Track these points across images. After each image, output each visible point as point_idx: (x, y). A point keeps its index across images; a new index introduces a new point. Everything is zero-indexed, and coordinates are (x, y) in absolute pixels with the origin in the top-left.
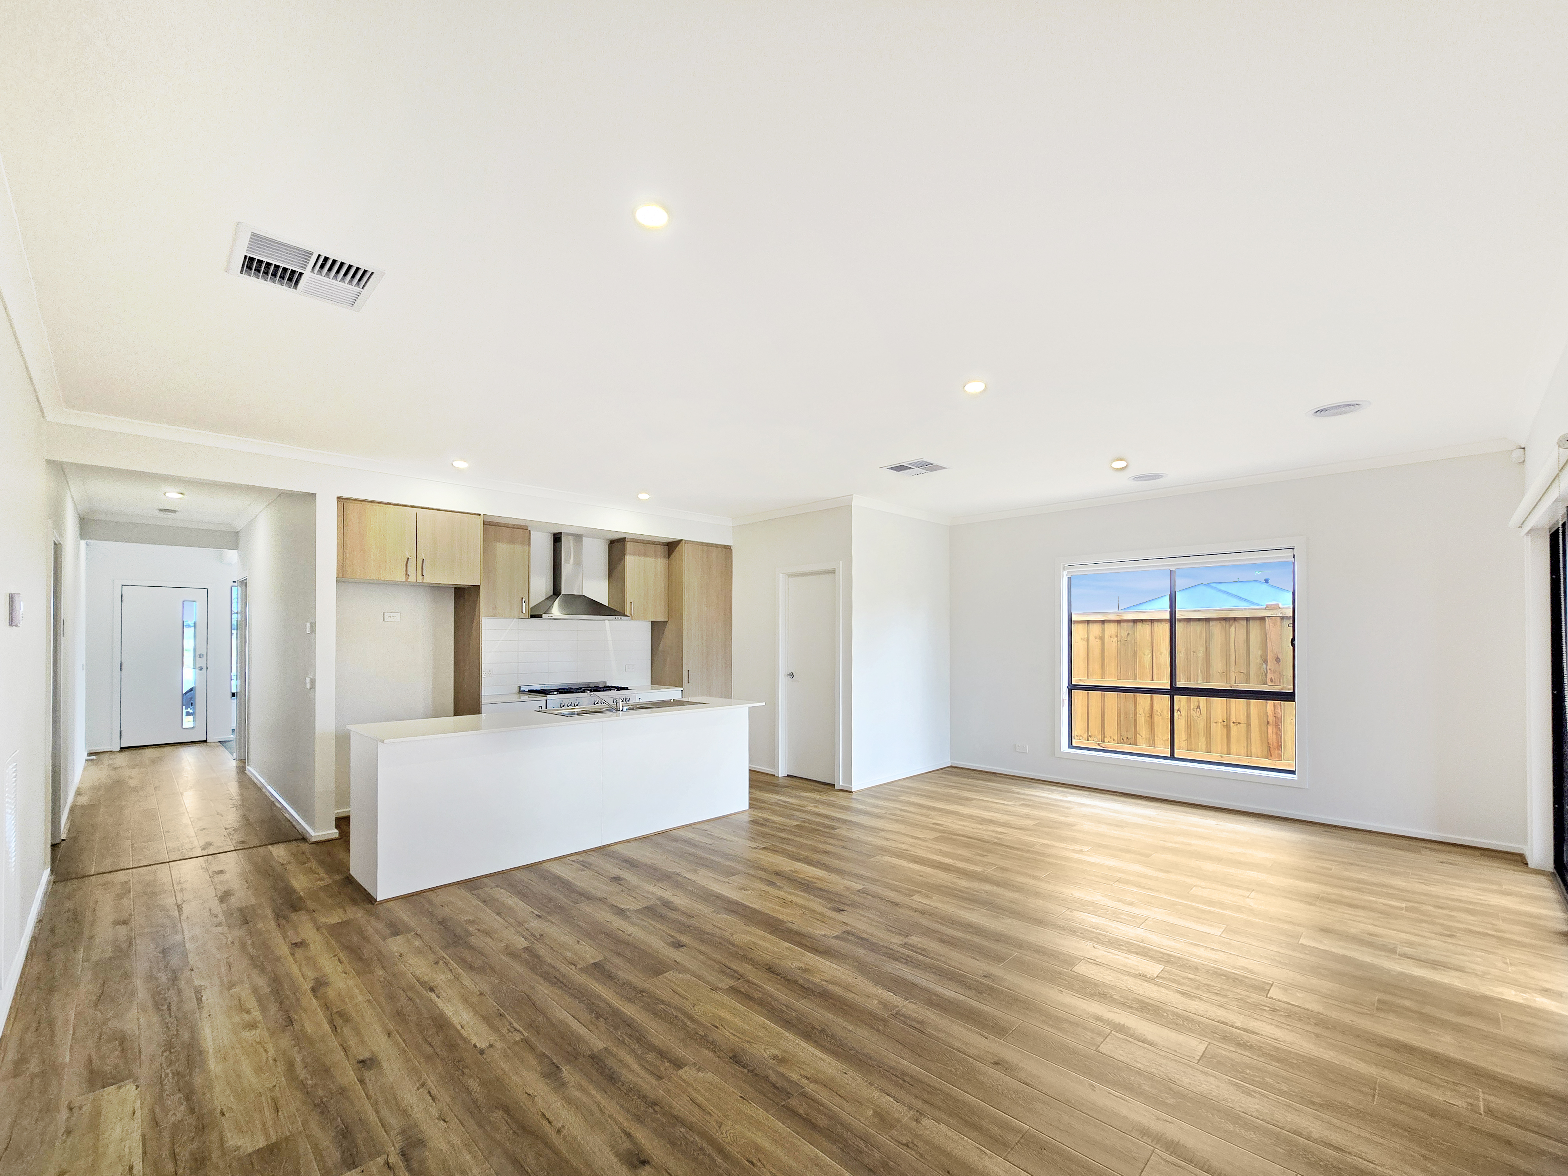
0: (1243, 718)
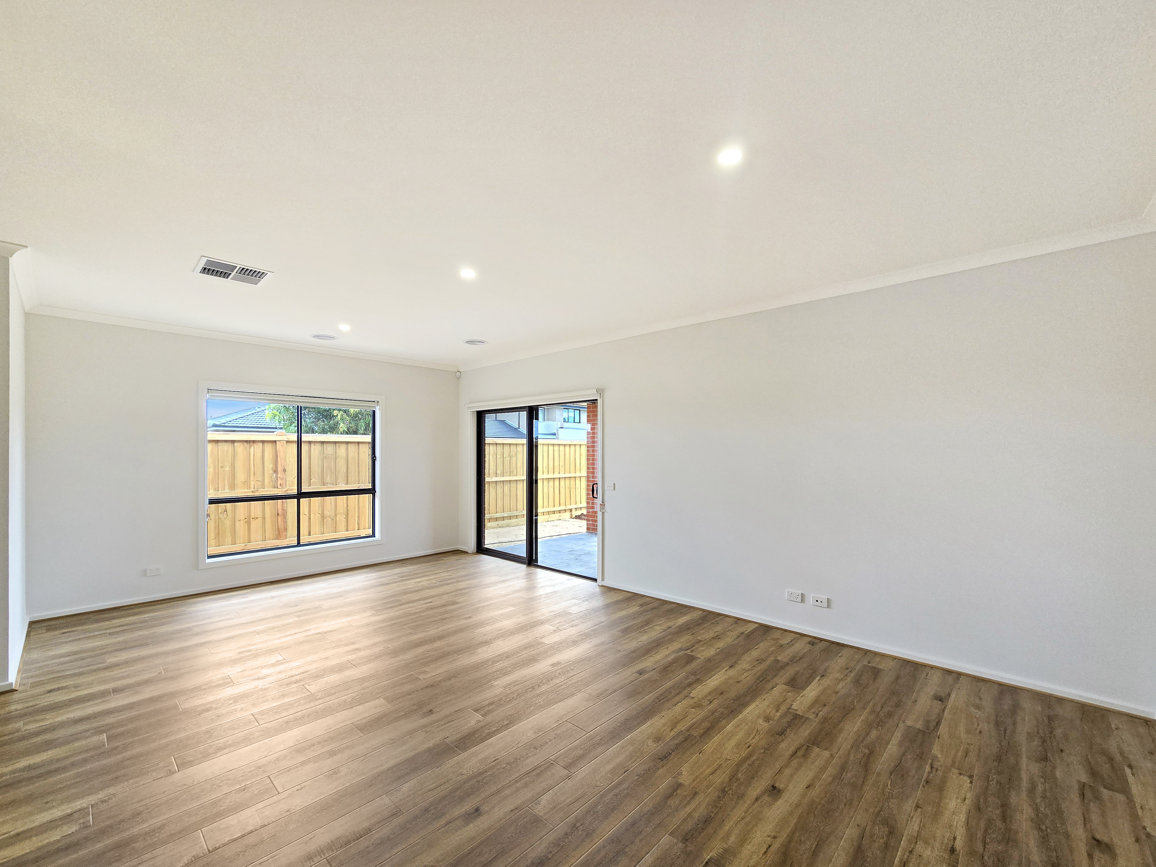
0: (259, 514)
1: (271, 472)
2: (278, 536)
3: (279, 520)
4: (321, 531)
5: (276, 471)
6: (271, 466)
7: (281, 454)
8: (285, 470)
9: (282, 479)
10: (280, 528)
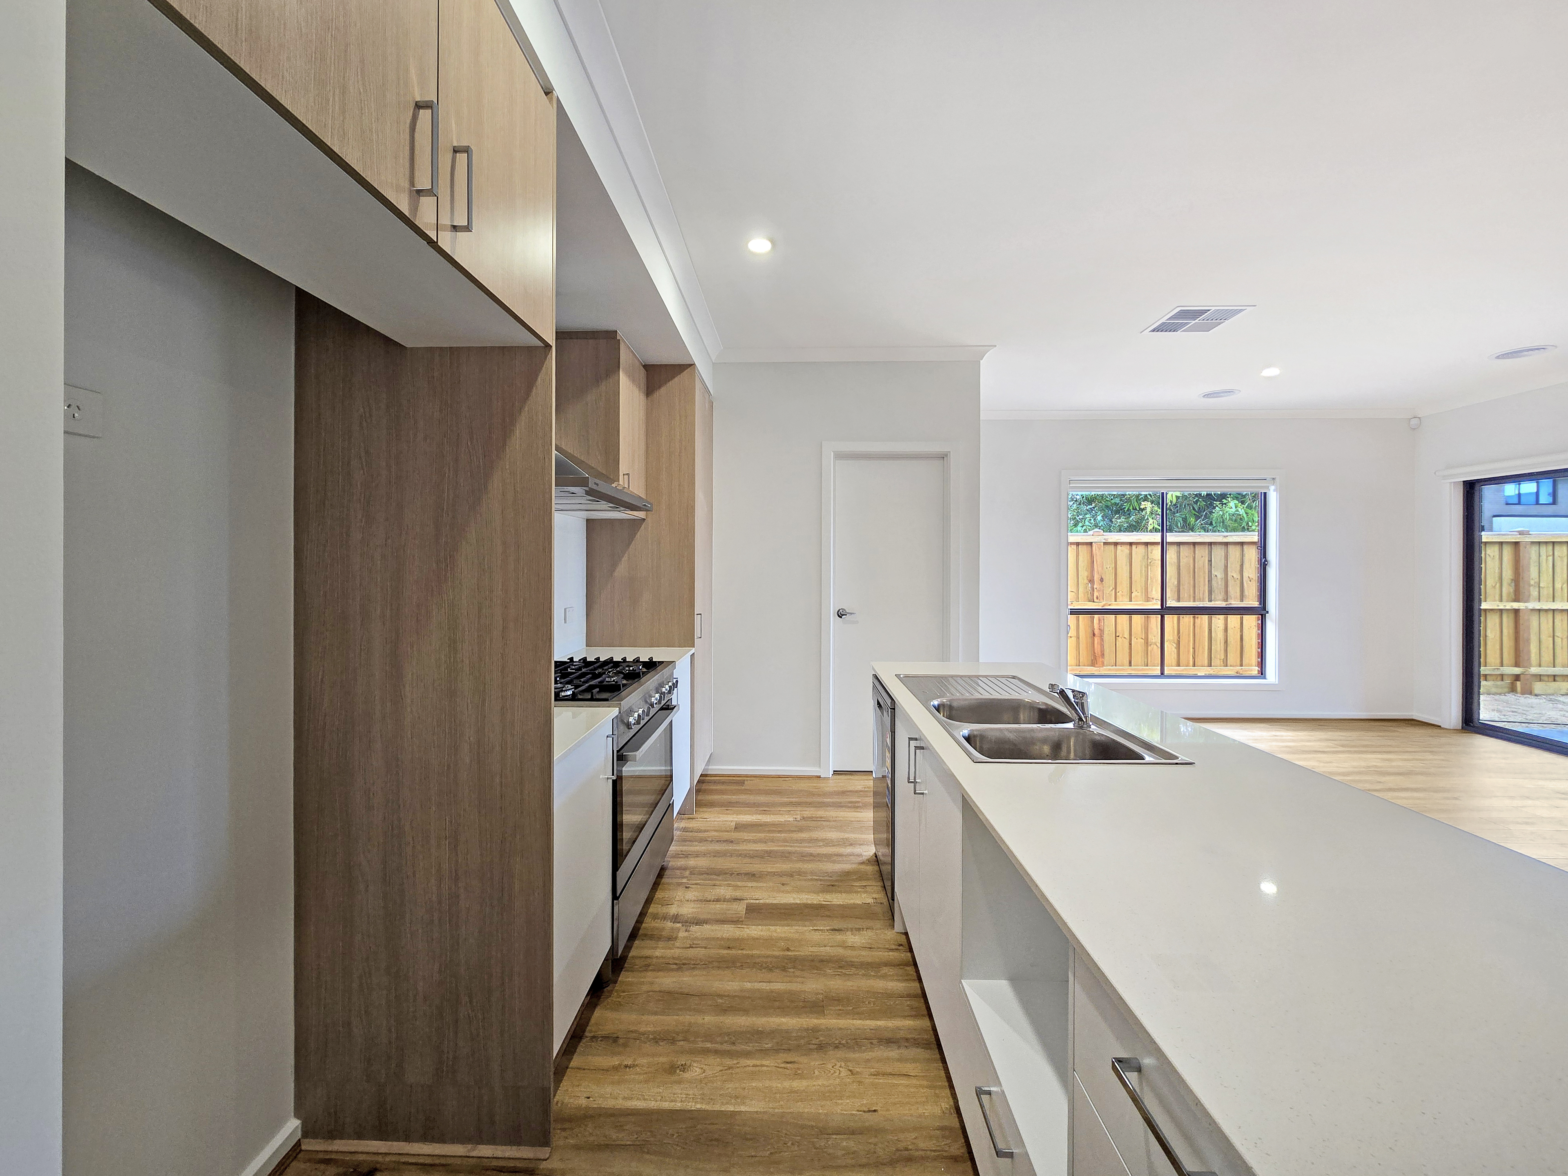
1: (1086, 581)
2: (1093, 664)
3: (1096, 642)
4: (1144, 661)
5: (1091, 581)
6: (1086, 574)
7: (1098, 559)
8: (1102, 580)
9: (1098, 591)
10: (1096, 653)
